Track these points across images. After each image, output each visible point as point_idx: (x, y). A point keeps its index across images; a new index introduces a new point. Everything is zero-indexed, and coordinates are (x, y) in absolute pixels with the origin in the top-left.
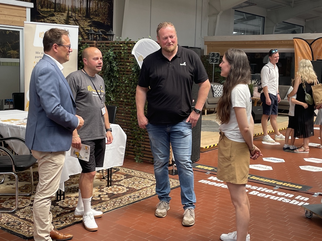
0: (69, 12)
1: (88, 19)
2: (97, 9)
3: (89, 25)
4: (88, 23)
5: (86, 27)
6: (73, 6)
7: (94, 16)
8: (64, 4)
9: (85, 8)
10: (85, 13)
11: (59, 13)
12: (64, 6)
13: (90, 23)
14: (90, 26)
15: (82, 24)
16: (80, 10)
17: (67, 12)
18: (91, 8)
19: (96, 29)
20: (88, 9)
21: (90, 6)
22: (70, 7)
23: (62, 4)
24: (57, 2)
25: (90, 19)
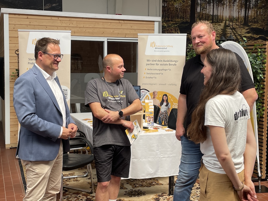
0: (227, 22)
1: (246, 26)
2: (255, 16)
3: (246, 32)
4: (246, 30)
5: (243, 34)
6: (230, 16)
7: (252, 23)
8: (222, 15)
9: (243, 17)
10: (243, 22)
11: (216, 24)
12: (222, 17)
13: (248, 30)
14: (248, 33)
15: (239, 32)
16: (237, 19)
17: (224, 22)
18: (250, 16)
19: (254, 35)
20: (246, 17)
21: (249, 14)
22: (228, 17)
23: (219, 16)
24: (215, 14)
25: (248, 26)
